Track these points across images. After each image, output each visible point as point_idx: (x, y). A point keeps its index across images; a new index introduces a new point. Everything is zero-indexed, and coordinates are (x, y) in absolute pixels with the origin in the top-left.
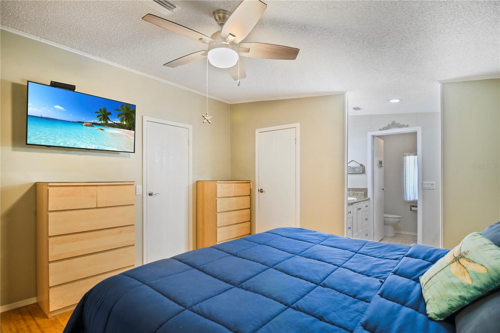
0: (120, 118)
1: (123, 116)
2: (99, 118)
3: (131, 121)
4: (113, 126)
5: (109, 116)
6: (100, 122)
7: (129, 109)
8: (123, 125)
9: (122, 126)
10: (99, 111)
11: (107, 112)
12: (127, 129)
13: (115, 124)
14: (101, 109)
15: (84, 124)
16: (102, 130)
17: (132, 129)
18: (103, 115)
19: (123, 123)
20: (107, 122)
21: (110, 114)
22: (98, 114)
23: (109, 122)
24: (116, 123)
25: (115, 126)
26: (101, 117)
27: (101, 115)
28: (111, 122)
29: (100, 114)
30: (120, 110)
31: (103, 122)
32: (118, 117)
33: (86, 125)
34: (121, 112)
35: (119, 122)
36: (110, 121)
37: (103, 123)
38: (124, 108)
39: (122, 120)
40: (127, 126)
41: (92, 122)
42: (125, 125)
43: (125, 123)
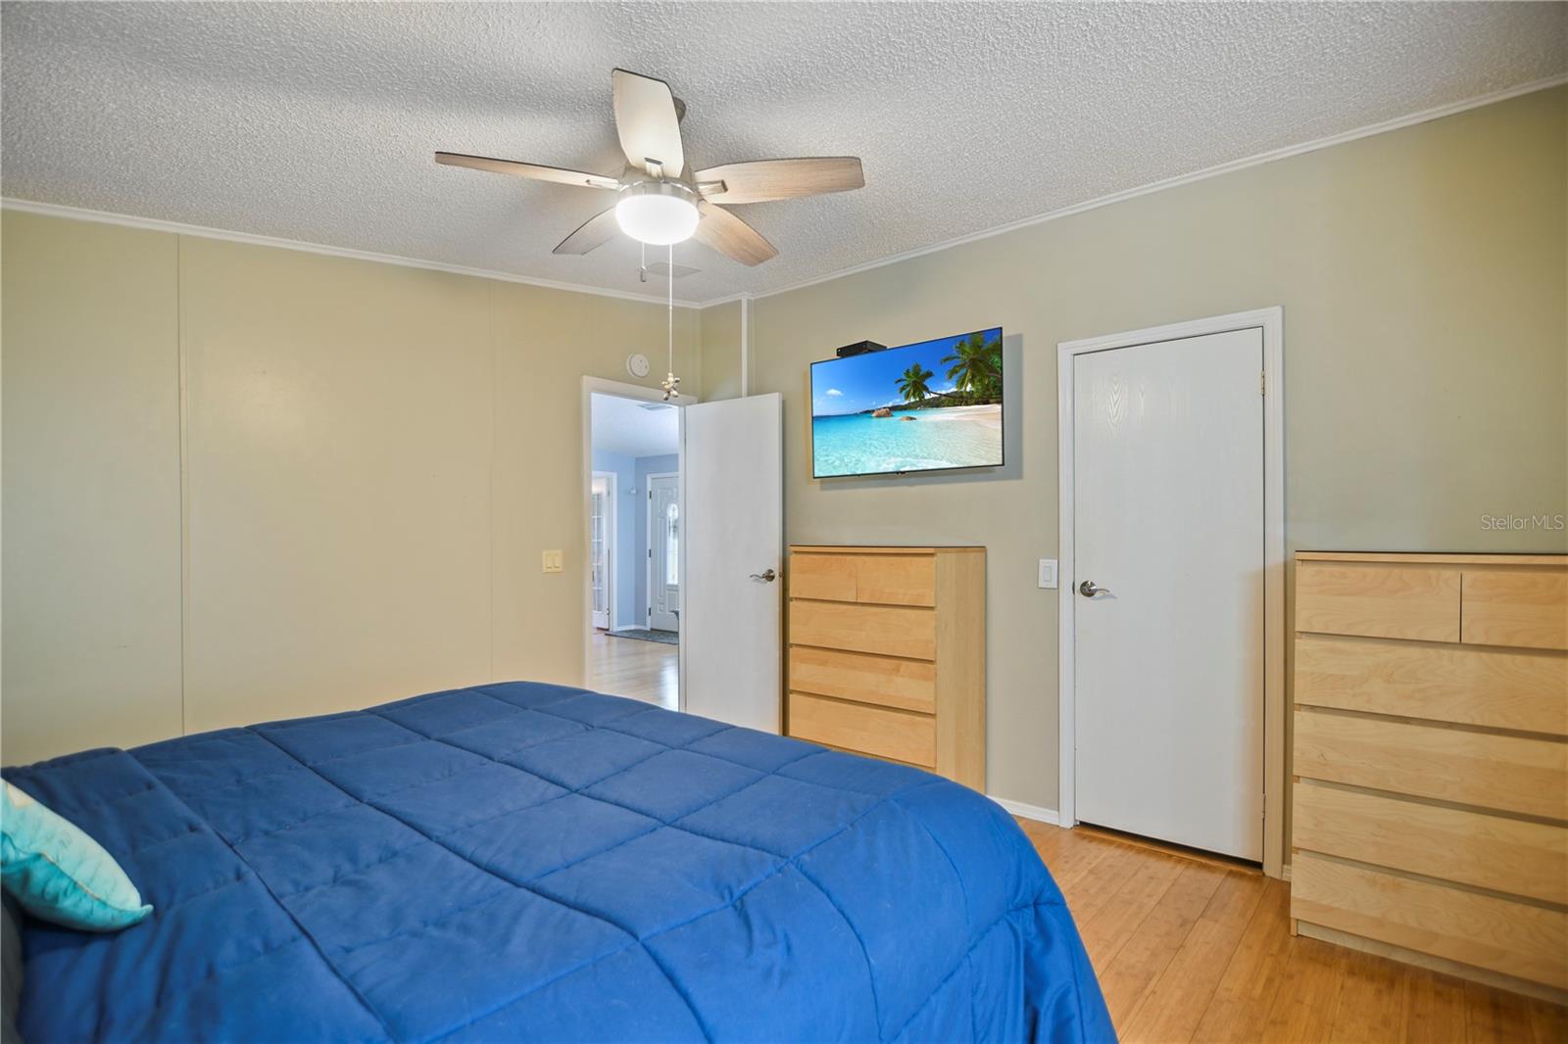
0: (955, 377)
1: (963, 371)
2: (904, 392)
3: (989, 377)
4: (936, 404)
5: (927, 383)
6: (907, 402)
7: (980, 347)
8: (965, 395)
9: (962, 397)
10: (904, 377)
11: (921, 373)
12: (977, 403)
13: (943, 398)
14: (908, 371)
15: (874, 415)
16: (912, 419)
17: (991, 401)
18: (914, 382)
19: (963, 389)
20: (923, 397)
21: (929, 375)
22: (901, 385)
23: (928, 396)
24: (945, 395)
25: (943, 402)
26: (908, 389)
27: (908, 385)
28: (933, 395)
29: (905, 383)
30: (954, 358)
31: (912, 400)
32: (951, 377)
33: (879, 416)
34: (959, 362)
35: (954, 389)
36: (929, 392)
37: (913, 403)
38: (967, 349)
39: (962, 383)
40: (975, 396)
41: (890, 405)
42: (971, 393)
43: (969, 388)
